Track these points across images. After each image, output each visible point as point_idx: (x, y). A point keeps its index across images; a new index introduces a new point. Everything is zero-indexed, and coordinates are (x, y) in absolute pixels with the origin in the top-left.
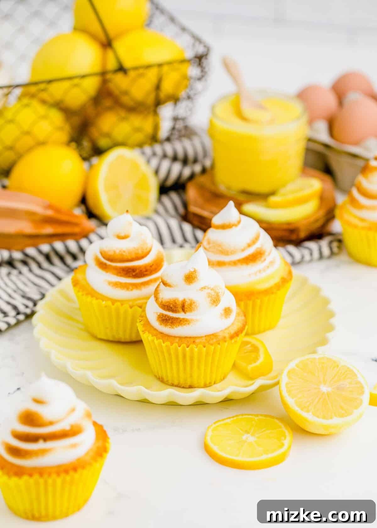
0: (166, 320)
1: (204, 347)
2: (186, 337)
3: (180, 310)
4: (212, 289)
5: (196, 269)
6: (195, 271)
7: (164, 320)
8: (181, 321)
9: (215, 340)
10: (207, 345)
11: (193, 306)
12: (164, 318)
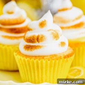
0: (29, 47)
1: (49, 60)
2: (39, 56)
3: (36, 41)
4: (55, 31)
5: (46, 20)
6: (45, 21)
7: (28, 47)
8: (36, 47)
9: (55, 58)
10: (50, 59)
11: (43, 38)
12: (27, 47)
